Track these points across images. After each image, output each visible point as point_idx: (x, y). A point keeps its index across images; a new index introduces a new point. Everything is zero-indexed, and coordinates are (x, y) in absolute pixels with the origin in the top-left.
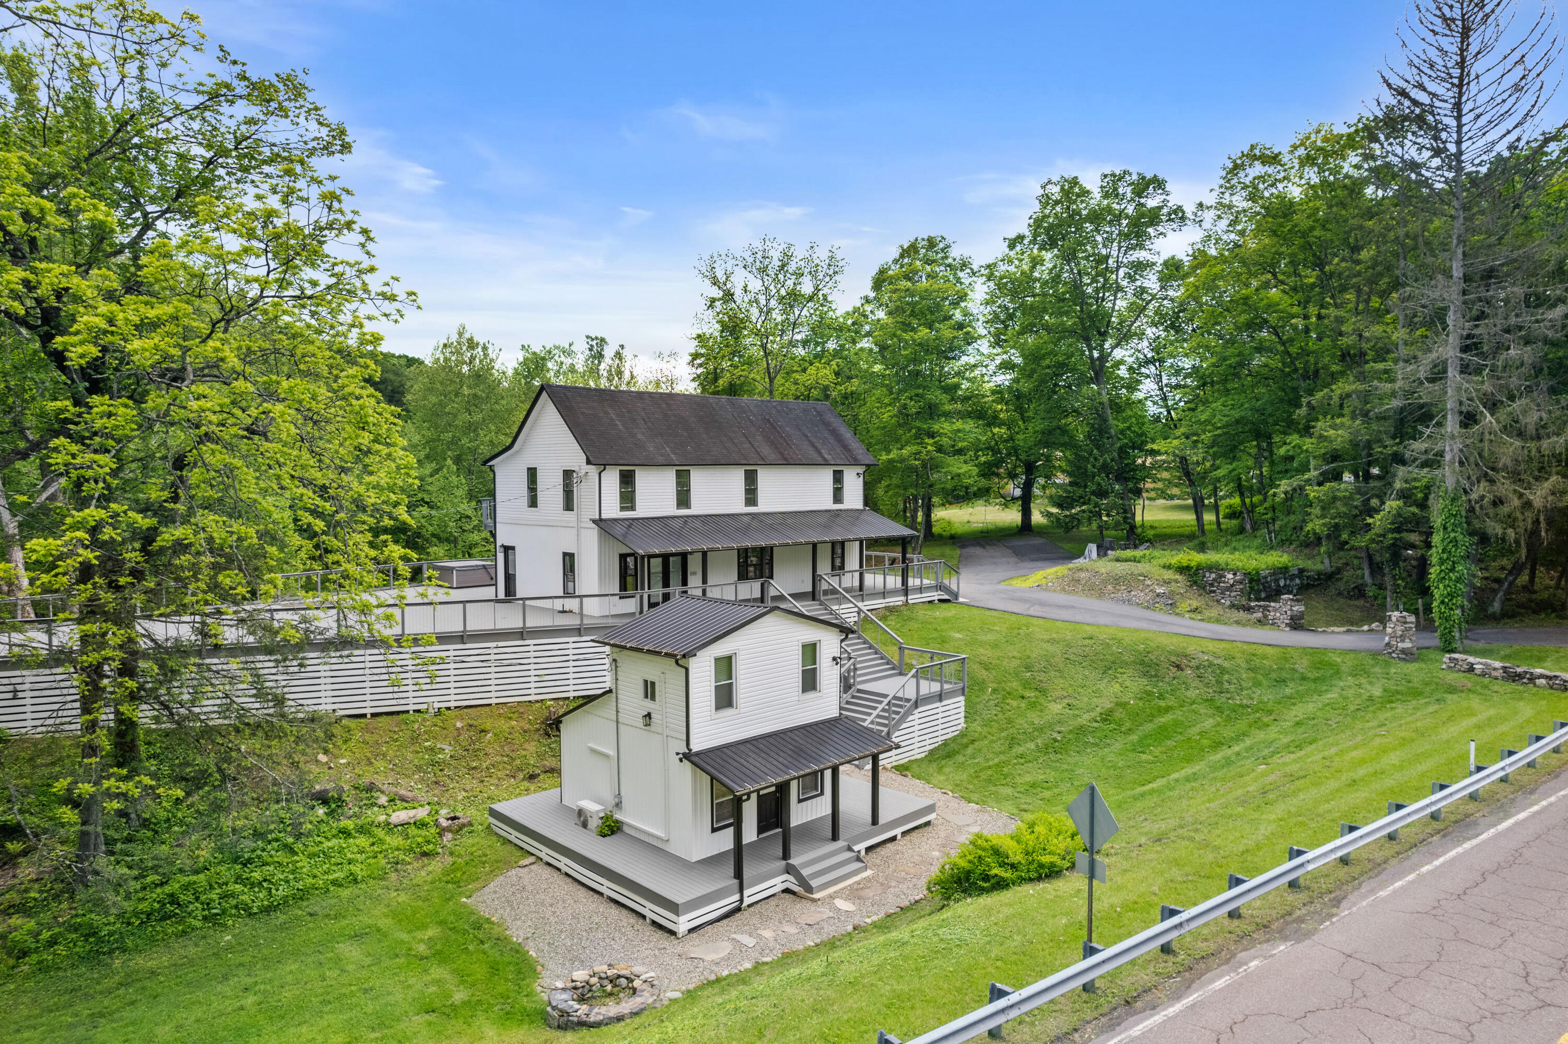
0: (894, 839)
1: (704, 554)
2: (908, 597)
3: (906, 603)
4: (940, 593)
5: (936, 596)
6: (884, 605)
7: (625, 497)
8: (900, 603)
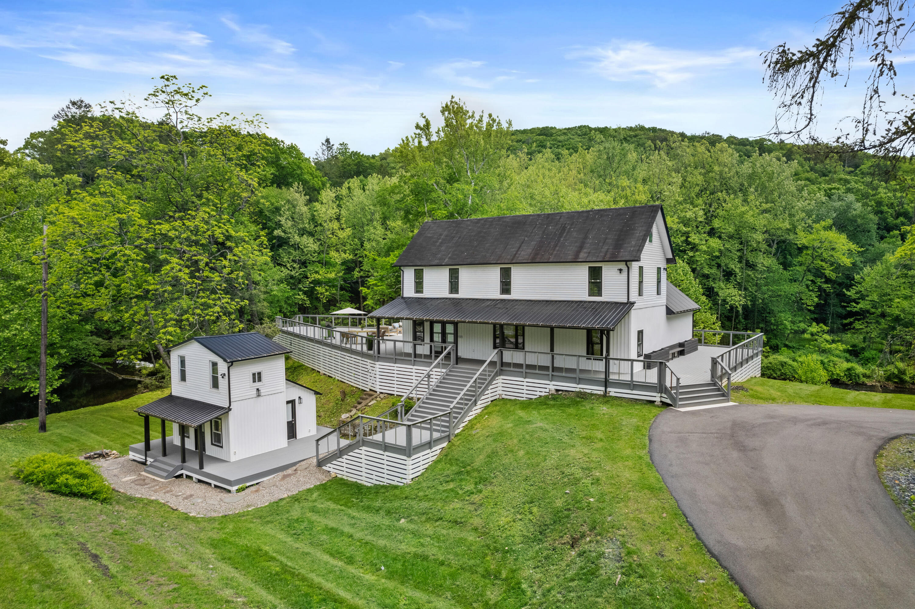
0: (210, 484)
1: (456, 324)
2: (608, 389)
3: (605, 394)
4: (663, 395)
5: (657, 397)
6: (577, 390)
7: (419, 286)
8: (599, 393)
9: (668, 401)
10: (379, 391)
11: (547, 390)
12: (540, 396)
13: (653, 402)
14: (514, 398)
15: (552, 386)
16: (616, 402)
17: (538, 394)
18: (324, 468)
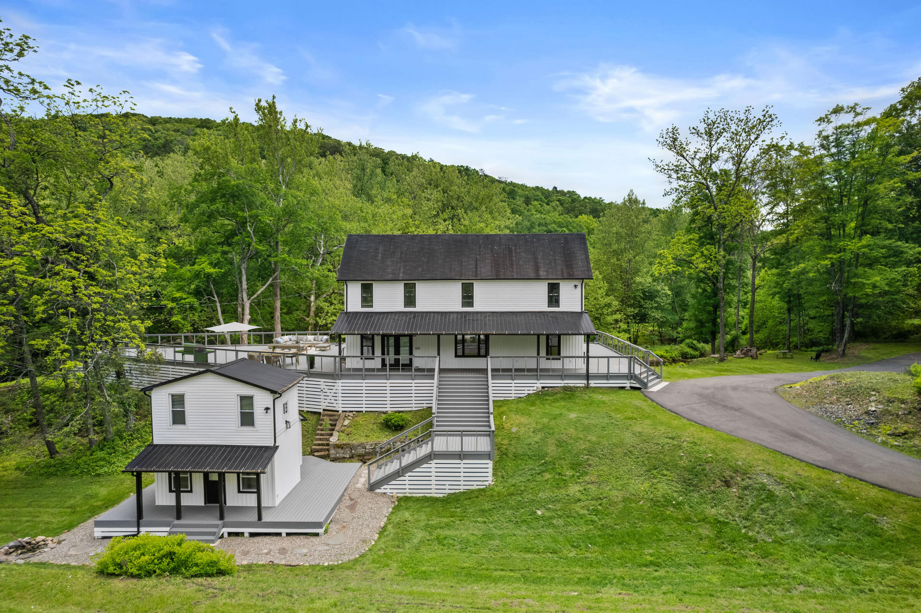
0: (279, 534)
1: (411, 336)
2: (590, 382)
3: (587, 387)
4: (632, 381)
5: (627, 384)
6: (562, 385)
7: (367, 299)
8: (581, 385)
9: (638, 385)
10: (341, 410)
11: (535, 388)
12: (529, 394)
13: (623, 388)
14: (502, 399)
15: (538, 385)
16: (601, 391)
17: (527, 392)
18: (378, 491)
